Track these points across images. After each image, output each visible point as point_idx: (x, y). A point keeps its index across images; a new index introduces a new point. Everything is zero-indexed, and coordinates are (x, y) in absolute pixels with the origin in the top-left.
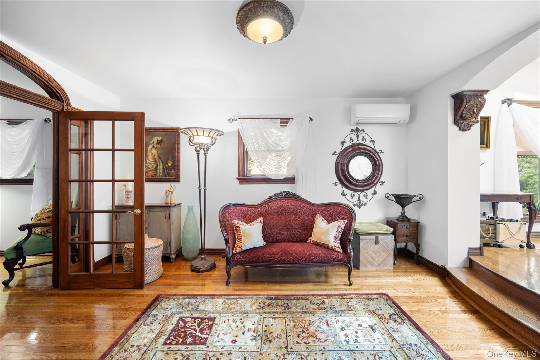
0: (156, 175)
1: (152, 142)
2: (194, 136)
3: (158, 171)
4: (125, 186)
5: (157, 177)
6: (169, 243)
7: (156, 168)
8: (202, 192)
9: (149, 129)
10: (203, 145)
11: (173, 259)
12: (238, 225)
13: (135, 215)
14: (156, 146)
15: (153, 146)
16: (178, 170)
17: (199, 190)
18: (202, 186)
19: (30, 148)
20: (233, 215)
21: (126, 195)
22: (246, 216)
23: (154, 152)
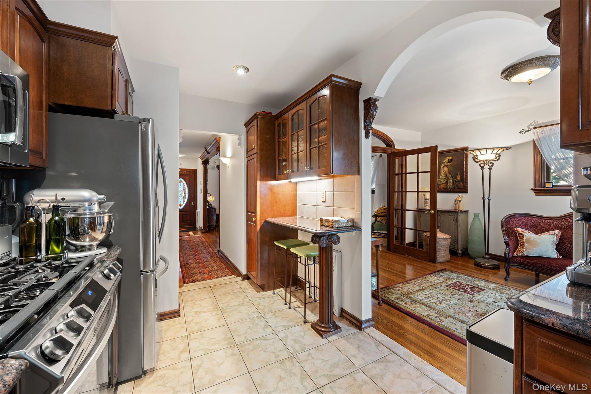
0: (447, 187)
1: (444, 162)
2: (477, 155)
3: (449, 184)
4: (424, 195)
5: (448, 188)
6: (456, 241)
7: (447, 182)
8: (487, 201)
9: (442, 152)
10: (488, 161)
11: (459, 254)
12: (522, 233)
13: (431, 214)
14: (447, 165)
15: (445, 165)
16: (466, 182)
17: (483, 199)
18: (486, 196)
19: (373, 173)
20: (518, 224)
21: (425, 202)
22: (536, 227)
23: (446, 169)
